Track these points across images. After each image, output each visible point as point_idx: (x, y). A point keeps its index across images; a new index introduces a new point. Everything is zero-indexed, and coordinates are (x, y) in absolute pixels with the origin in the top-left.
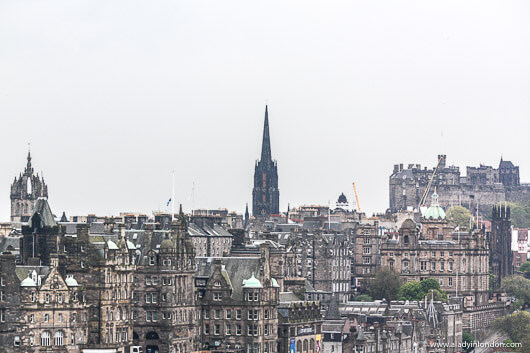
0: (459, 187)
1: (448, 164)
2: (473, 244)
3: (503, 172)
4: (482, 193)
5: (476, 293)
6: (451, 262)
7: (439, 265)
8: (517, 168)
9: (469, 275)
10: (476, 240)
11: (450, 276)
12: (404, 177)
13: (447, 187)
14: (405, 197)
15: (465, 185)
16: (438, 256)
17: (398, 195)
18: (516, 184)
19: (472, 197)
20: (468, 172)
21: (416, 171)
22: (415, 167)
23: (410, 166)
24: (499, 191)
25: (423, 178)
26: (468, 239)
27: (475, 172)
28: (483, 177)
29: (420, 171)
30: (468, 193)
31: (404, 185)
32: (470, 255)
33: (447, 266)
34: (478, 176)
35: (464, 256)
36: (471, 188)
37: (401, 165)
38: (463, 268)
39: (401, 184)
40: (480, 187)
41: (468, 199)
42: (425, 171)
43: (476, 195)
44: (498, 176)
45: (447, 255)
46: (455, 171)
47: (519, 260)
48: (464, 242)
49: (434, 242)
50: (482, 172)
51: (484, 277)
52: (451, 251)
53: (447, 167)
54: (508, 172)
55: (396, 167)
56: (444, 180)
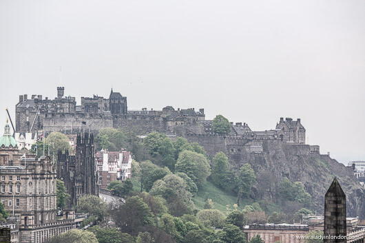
0: (73, 115)
1: (66, 95)
2: (39, 169)
3: (113, 102)
4: (93, 120)
5: (42, 212)
6: (19, 184)
7: (8, 188)
8: (125, 99)
9: (35, 196)
10: (42, 165)
11: (18, 197)
12: (28, 106)
13: (63, 115)
14: (28, 123)
15: (78, 113)
16: (7, 179)
17: (22, 122)
18: (123, 112)
19: (84, 123)
20: (82, 102)
21: (38, 100)
22: (36, 97)
23: (33, 96)
24: (107, 118)
25: (43, 107)
26: (34, 165)
27: (88, 101)
28: (95, 106)
29: (41, 101)
30: (81, 120)
31: (27, 112)
32: (36, 179)
33: (15, 189)
34: (91, 105)
35: (30, 180)
36: (83, 115)
37: (26, 96)
38: (30, 190)
39: (24, 112)
40: (91, 115)
41: (80, 125)
42: (47, 101)
43: (87, 122)
44: (108, 106)
45: (15, 179)
46: (71, 101)
47: (110, 179)
48: (30, 167)
49: (4, 167)
50: (94, 102)
51: (52, 198)
52: (19, 176)
53: (63, 97)
54: (117, 102)
55: (21, 97)
56: (61, 108)
